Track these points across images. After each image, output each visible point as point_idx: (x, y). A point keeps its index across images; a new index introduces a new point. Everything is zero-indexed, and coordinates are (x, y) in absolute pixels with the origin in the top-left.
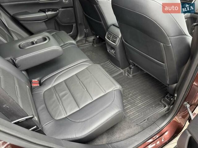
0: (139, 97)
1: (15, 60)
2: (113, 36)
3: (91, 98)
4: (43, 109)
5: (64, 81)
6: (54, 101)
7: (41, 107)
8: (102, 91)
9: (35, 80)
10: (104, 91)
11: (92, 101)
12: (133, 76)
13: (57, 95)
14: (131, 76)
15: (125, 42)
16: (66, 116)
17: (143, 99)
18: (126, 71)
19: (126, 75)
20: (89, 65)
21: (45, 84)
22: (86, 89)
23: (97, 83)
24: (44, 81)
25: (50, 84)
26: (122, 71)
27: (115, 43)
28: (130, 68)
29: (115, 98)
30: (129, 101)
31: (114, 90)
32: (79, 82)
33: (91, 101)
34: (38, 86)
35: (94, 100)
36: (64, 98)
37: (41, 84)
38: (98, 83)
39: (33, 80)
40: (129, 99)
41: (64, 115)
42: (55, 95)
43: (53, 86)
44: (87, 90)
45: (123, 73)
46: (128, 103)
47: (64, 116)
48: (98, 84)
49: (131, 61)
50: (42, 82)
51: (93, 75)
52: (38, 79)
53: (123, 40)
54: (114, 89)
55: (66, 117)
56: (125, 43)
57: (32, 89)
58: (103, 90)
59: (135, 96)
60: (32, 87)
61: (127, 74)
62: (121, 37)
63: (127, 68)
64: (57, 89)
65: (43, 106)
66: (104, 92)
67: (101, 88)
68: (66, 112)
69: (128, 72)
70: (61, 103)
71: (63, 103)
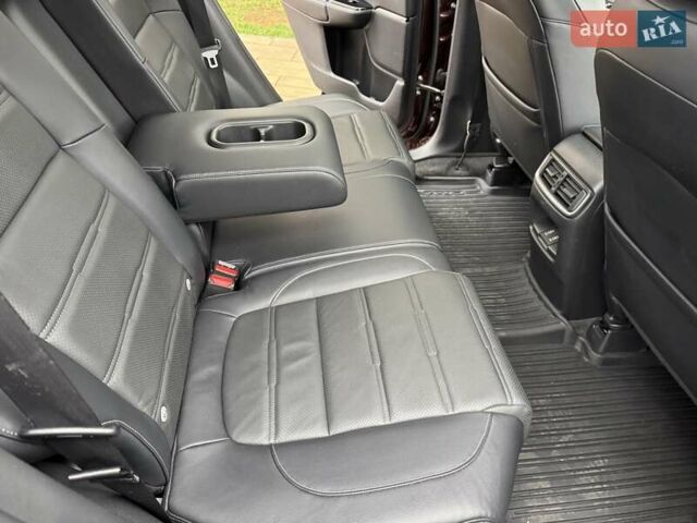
0: (601, 463)
1: (177, 181)
2: (568, 176)
3: (386, 408)
4: (209, 380)
5: (317, 298)
6: (255, 366)
7: (206, 371)
8: (441, 395)
9: (227, 266)
10: (447, 400)
11: (388, 422)
12: (605, 362)
13: (274, 345)
14: (595, 356)
15: (610, 218)
16: (272, 441)
17: (614, 477)
18: (582, 331)
19: (578, 347)
20: (426, 267)
21: (251, 291)
22: (378, 365)
23: (433, 353)
24: (253, 278)
25: (268, 295)
26: (563, 324)
27: (566, 205)
28: (604, 326)
29: (483, 452)
30: (552, 461)
31: (492, 413)
32: (366, 325)
33: (381, 423)
34: (229, 290)
35: (394, 421)
36: (293, 367)
37: (240, 284)
38: (438, 355)
39: (220, 262)
40: (555, 453)
41: (265, 434)
42: (267, 342)
43: (274, 305)
44: (382, 371)
45: (567, 335)
46: (545, 469)
47: (264, 439)
48: (435, 360)
49: (614, 298)
50: (247, 276)
51: (426, 314)
52: (240, 262)
53: (606, 206)
54: (493, 410)
55: (270, 446)
56: (608, 221)
57: (204, 293)
58: (445, 393)
59: (587, 450)
60: (208, 287)
61: (583, 344)
62: (601, 193)
63: (589, 321)
64: (282, 322)
65: (215, 369)
66: (444, 404)
67: (442, 383)
68: (277, 425)
69: (589, 336)
70: (273, 385)
71: (281, 387)
